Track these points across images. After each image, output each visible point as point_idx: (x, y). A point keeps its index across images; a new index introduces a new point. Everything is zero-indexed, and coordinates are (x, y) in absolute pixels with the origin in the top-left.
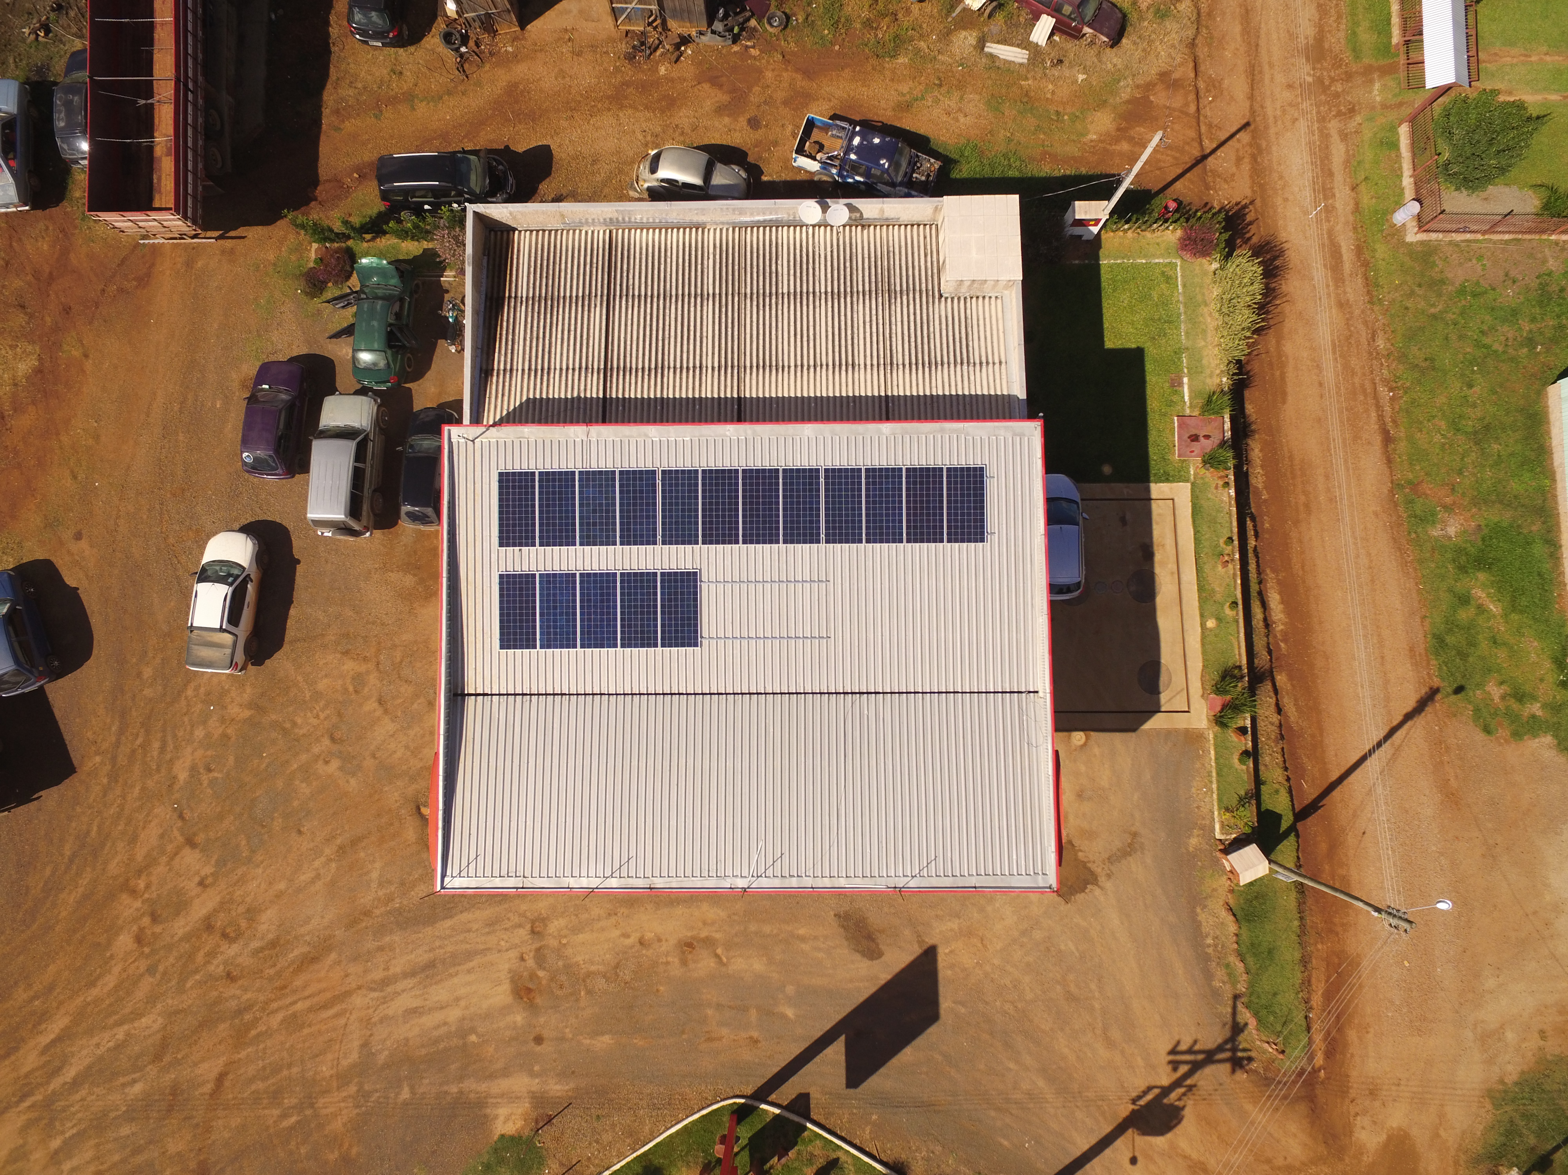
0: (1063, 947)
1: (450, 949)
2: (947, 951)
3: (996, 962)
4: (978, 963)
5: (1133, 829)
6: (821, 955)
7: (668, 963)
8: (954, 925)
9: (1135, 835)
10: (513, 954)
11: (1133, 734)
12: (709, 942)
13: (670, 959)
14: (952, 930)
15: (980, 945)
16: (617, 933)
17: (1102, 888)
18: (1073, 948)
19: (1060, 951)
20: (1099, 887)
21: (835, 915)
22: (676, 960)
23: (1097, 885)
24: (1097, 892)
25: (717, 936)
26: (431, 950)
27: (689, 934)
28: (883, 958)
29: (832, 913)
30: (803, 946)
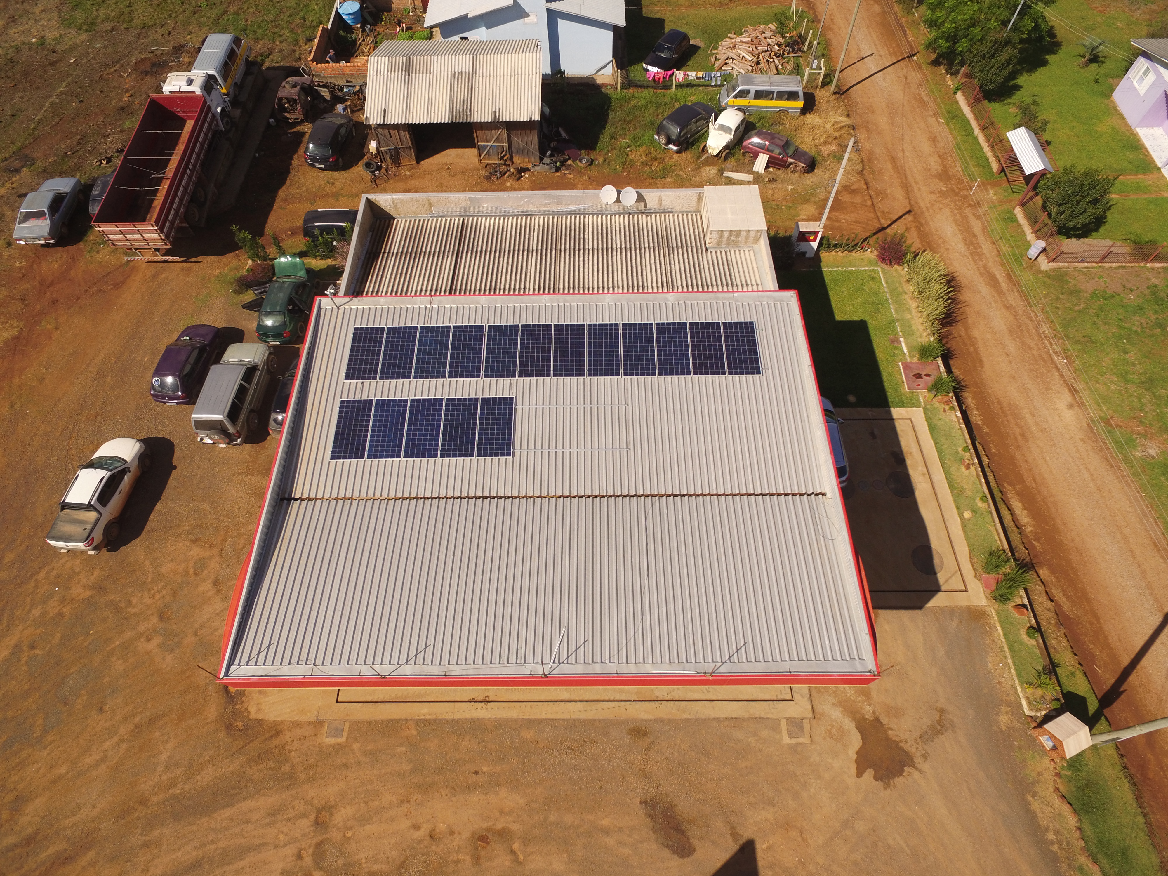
0: (891, 842)
1: (221, 845)
2: (764, 847)
3: (820, 860)
4: (800, 862)
5: (939, 705)
6: (627, 851)
7: (458, 862)
8: (768, 814)
9: (942, 711)
10: (290, 851)
11: (918, 611)
12: (505, 835)
13: (461, 856)
14: (767, 820)
15: (799, 839)
16: (408, 823)
17: (920, 771)
18: (902, 843)
19: (889, 847)
20: (917, 769)
21: (641, 802)
22: (468, 858)
23: (914, 767)
24: (916, 775)
25: (515, 827)
26: (202, 846)
27: (484, 826)
28: (695, 855)
29: (638, 800)
30: (607, 840)
